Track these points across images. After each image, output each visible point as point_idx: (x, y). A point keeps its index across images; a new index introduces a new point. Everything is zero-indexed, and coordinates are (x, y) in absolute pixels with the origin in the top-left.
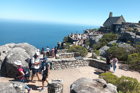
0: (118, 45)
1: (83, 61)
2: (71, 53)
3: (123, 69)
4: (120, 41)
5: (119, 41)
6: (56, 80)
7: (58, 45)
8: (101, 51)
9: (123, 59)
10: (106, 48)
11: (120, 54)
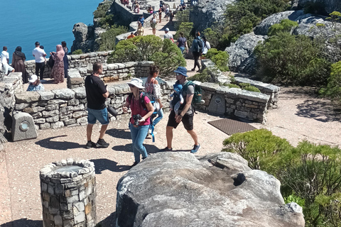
0: (297, 28)
1: (166, 91)
2: (122, 65)
3: (313, 116)
4: (306, 12)
5: (301, 14)
6: (69, 165)
7: (78, 34)
8: (235, 52)
9: (314, 79)
10: (252, 40)
11: (304, 62)
